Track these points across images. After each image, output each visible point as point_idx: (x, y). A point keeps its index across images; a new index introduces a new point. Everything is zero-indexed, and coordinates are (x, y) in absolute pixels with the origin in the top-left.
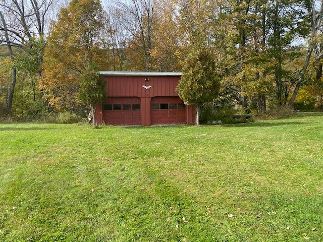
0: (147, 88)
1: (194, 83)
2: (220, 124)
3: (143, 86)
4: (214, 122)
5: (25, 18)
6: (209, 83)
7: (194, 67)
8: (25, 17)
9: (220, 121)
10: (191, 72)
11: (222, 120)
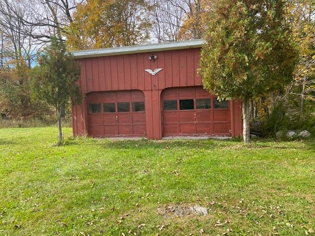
0: (153, 73)
1: (226, 51)
2: (304, 139)
3: (147, 70)
4: (291, 134)
5: (69, 11)
6: (262, 48)
7: (226, 17)
8: (70, 9)
9: (305, 133)
10: (219, 28)
11: (309, 131)
